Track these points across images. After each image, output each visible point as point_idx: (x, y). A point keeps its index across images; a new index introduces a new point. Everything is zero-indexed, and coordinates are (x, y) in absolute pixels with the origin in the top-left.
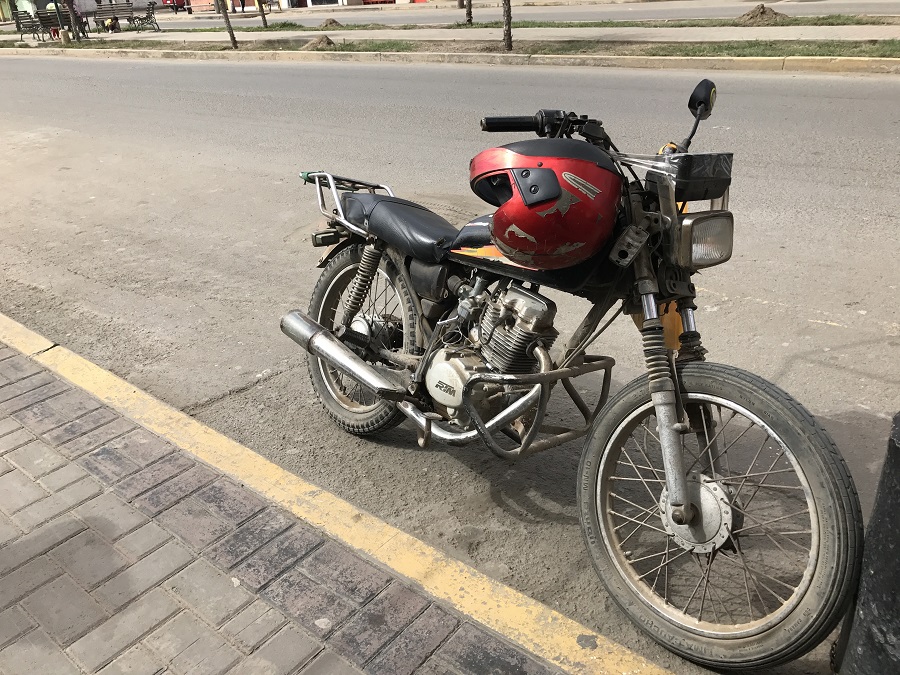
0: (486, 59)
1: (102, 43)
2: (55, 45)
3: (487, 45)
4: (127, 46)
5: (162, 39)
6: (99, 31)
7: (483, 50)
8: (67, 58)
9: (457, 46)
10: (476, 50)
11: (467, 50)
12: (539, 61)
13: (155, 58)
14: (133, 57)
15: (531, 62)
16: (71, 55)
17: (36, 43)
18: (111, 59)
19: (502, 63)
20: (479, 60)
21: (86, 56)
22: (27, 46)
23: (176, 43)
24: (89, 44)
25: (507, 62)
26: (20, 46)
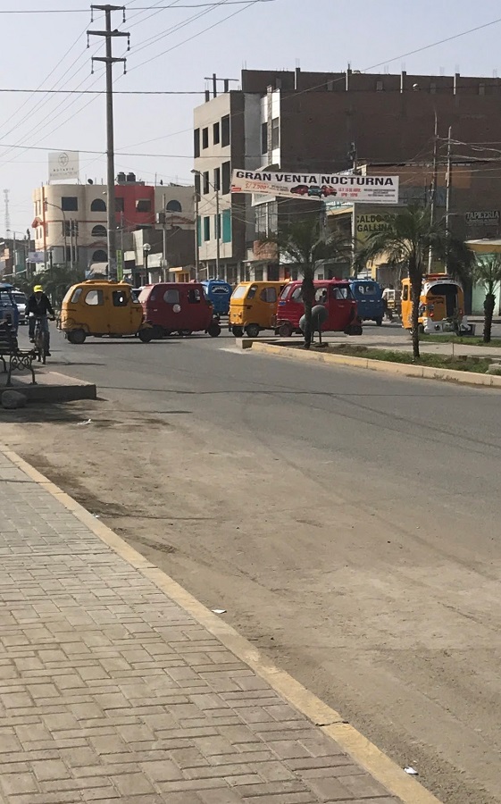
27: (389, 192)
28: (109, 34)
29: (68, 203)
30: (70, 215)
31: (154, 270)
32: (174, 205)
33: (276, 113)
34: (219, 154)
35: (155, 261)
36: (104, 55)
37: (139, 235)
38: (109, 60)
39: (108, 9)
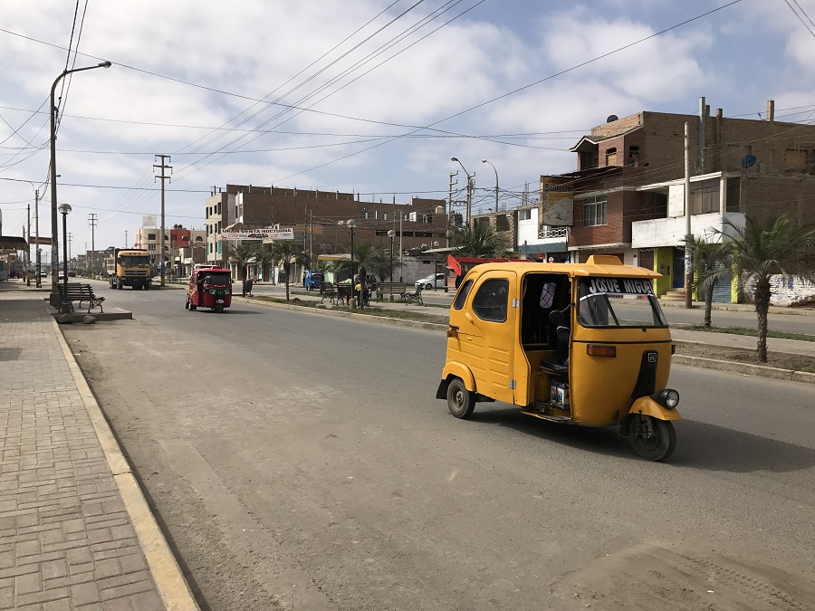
0: (738, 368)
1: (378, 311)
2: (344, 309)
3: (736, 353)
4: (397, 316)
5: (424, 312)
6: (378, 301)
7: (731, 358)
8: (352, 321)
9: (701, 350)
10: (723, 356)
11: (713, 356)
12: (805, 378)
13: (417, 328)
14: (400, 326)
15: (793, 377)
16: (355, 318)
17: (330, 306)
18: (384, 325)
19: (757, 374)
20: (730, 368)
21: (365, 320)
22: (324, 308)
23: (435, 316)
24: (369, 311)
25: (763, 374)
26: (320, 307)
27: (289, 235)
28: (163, 167)
29: (152, 237)
30: (152, 242)
31: (188, 265)
32: (199, 238)
33: (241, 202)
34: (216, 218)
35: (188, 261)
36: (161, 175)
37: (182, 250)
38: (163, 177)
39: (163, 157)
